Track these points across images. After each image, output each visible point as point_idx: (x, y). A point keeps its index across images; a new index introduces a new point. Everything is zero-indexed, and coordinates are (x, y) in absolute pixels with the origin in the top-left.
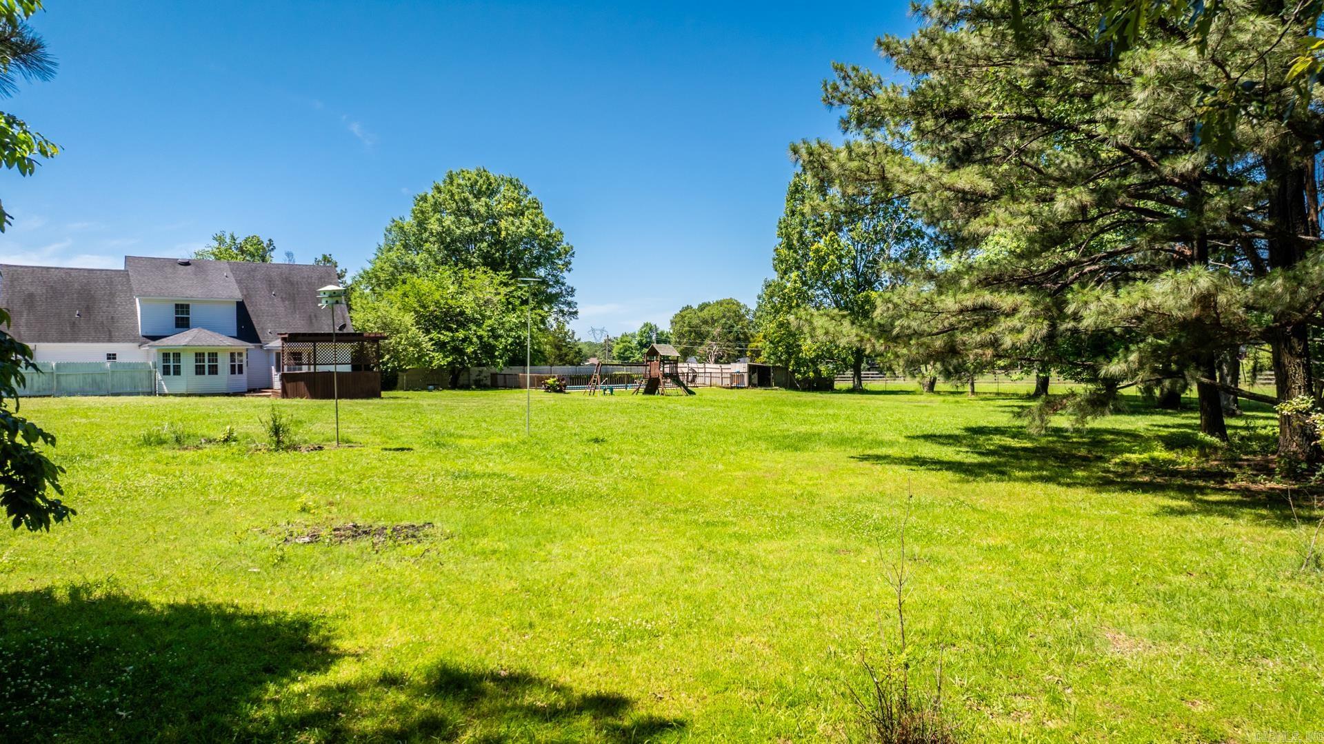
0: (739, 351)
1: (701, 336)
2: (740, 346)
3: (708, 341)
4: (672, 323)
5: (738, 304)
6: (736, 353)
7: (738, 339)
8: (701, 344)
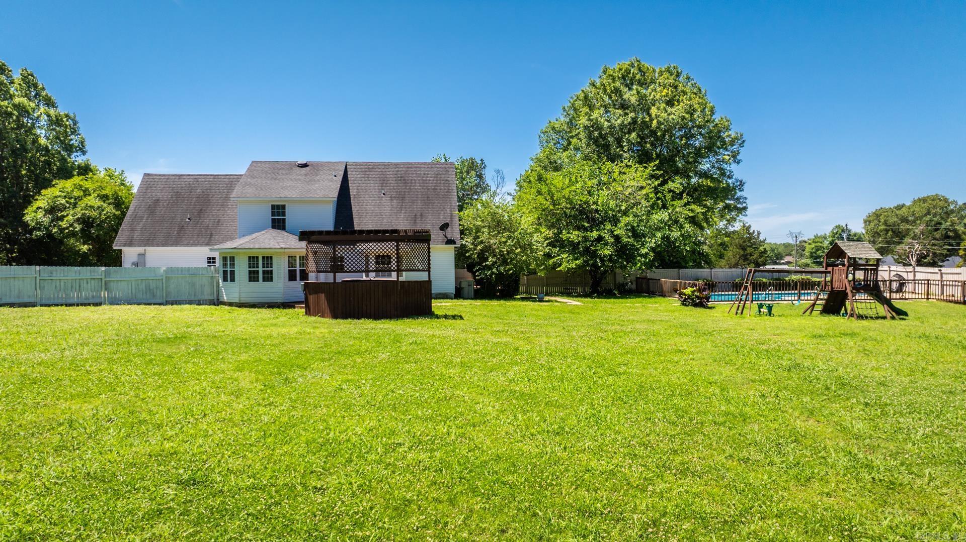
0: (948, 250)
1: (900, 236)
2: (950, 245)
3: (908, 240)
4: (865, 222)
5: (946, 200)
6: (945, 252)
7: (947, 237)
8: (899, 243)
